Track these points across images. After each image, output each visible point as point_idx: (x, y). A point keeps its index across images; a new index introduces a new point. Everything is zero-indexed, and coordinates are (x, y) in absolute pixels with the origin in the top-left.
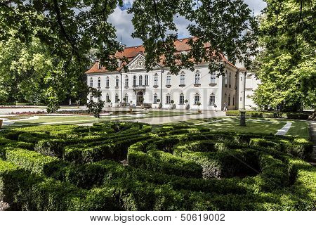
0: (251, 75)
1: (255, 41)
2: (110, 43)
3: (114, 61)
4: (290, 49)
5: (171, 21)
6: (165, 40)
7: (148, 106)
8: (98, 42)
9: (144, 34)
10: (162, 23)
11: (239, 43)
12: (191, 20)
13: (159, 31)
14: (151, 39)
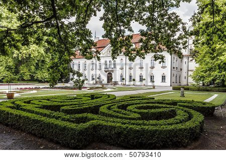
0: (192, 60)
1: (185, 39)
2: (88, 41)
3: (91, 53)
4: (208, 44)
5: (129, 26)
6: (124, 39)
7: (116, 83)
8: (80, 41)
9: (110, 35)
10: (122, 28)
11: (175, 41)
12: (143, 25)
13: (121, 33)
14: (115, 39)
